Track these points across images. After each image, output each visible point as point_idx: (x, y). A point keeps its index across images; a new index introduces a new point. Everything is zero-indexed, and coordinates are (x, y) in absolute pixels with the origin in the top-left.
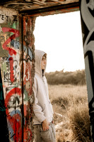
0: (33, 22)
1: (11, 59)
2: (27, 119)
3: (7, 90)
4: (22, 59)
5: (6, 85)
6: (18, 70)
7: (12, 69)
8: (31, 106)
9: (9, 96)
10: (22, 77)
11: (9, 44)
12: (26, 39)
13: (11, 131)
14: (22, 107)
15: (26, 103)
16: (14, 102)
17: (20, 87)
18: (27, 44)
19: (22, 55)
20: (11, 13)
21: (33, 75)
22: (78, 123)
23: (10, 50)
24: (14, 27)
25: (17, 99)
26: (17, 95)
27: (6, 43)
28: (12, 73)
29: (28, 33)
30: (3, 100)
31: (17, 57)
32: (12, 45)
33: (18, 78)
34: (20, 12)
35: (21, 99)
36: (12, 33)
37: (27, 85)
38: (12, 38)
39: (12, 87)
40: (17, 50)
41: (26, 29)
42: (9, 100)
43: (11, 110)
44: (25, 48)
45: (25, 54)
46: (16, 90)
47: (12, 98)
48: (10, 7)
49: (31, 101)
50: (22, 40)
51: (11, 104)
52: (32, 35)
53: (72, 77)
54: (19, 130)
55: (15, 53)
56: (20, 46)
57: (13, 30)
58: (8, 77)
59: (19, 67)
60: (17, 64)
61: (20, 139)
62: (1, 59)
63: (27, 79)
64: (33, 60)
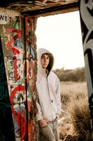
0: (35, 22)
1: (15, 58)
2: (31, 115)
3: (11, 87)
4: (25, 58)
5: (10, 82)
6: (22, 68)
7: (16, 67)
8: (34, 102)
9: (14, 93)
10: (25, 75)
11: (12, 44)
12: (28, 39)
13: (16, 126)
14: (26, 103)
15: (29, 100)
16: (19, 99)
17: (23, 85)
18: (30, 44)
19: (25, 54)
20: (13, 14)
21: (35, 73)
23: (14, 49)
24: (17, 28)
25: (21, 95)
26: (21, 92)
27: (10, 43)
28: (16, 71)
29: (30, 33)
30: (8, 97)
31: (20, 56)
32: (16, 45)
33: (22, 76)
34: (22, 13)
35: (25, 96)
36: (15, 34)
37: (31, 83)
38: (15, 38)
39: (16, 85)
40: (20, 50)
41: (28, 29)
42: (14, 97)
43: (16, 107)
44: (27, 47)
45: (28, 53)
46: (20, 88)
47: (17, 95)
48: (13, 8)
49: (35, 98)
50: (25, 40)
51: (15, 101)
52: (34, 35)
53: (72, 74)
55: (18, 52)
56: (23, 46)
57: (16, 31)
58: (13, 75)
59: (22, 66)
60: (20, 63)
61: (24, 133)
62: (5, 58)
63: (30, 76)
64: (35, 59)
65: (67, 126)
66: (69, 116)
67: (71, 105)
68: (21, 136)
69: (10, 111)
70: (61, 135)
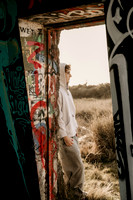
0: (58, 36)
1: (36, 72)
2: (52, 132)
3: (32, 103)
4: (47, 73)
5: (31, 98)
6: (43, 83)
7: (37, 82)
8: (56, 119)
9: (34, 108)
10: (47, 90)
11: (34, 58)
12: (51, 52)
13: (36, 143)
14: (47, 119)
15: (50, 116)
16: (40, 115)
17: (45, 100)
18: (52, 58)
19: (47, 68)
20: (36, 27)
21: (57, 88)
22: (101, 135)
23: (35, 63)
24: (39, 41)
25: (42, 112)
26: (42, 108)
27: (31, 57)
28: (37, 86)
29: (52, 46)
30: (29, 114)
31: (42, 71)
32: (37, 58)
33: (43, 91)
34: (45, 26)
35: (46, 112)
36: (37, 47)
37: (52, 98)
38: (37, 51)
39: (37, 100)
40: (42, 64)
41: (51, 42)
42: (34, 113)
43: (36, 123)
44: (50, 61)
45: (50, 67)
46: (41, 103)
47: (37, 111)
48: (36, 20)
49: (56, 114)
50: (47, 54)
51: (36, 117)
52: (57, 49)
53: (95, 90)
54: (44, 143)
55: (40, 66)
56: (45, 60)
57: (38, 44)
58: (33, 90)
59: (44, 80)
60: (42, 77)
61: (45, 151)
62: (26, 72)
63: (51, 92)
64: (58, 74)
65: (89, 144)
66: (92, 134)
67: (95, 123)
68: (41, 153)
69: (30, 127)
70: (82, 153)
